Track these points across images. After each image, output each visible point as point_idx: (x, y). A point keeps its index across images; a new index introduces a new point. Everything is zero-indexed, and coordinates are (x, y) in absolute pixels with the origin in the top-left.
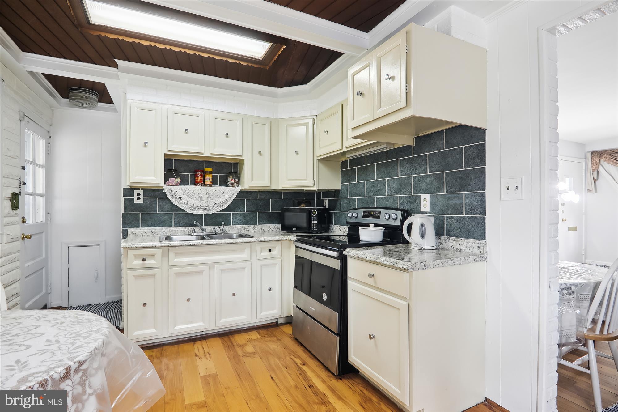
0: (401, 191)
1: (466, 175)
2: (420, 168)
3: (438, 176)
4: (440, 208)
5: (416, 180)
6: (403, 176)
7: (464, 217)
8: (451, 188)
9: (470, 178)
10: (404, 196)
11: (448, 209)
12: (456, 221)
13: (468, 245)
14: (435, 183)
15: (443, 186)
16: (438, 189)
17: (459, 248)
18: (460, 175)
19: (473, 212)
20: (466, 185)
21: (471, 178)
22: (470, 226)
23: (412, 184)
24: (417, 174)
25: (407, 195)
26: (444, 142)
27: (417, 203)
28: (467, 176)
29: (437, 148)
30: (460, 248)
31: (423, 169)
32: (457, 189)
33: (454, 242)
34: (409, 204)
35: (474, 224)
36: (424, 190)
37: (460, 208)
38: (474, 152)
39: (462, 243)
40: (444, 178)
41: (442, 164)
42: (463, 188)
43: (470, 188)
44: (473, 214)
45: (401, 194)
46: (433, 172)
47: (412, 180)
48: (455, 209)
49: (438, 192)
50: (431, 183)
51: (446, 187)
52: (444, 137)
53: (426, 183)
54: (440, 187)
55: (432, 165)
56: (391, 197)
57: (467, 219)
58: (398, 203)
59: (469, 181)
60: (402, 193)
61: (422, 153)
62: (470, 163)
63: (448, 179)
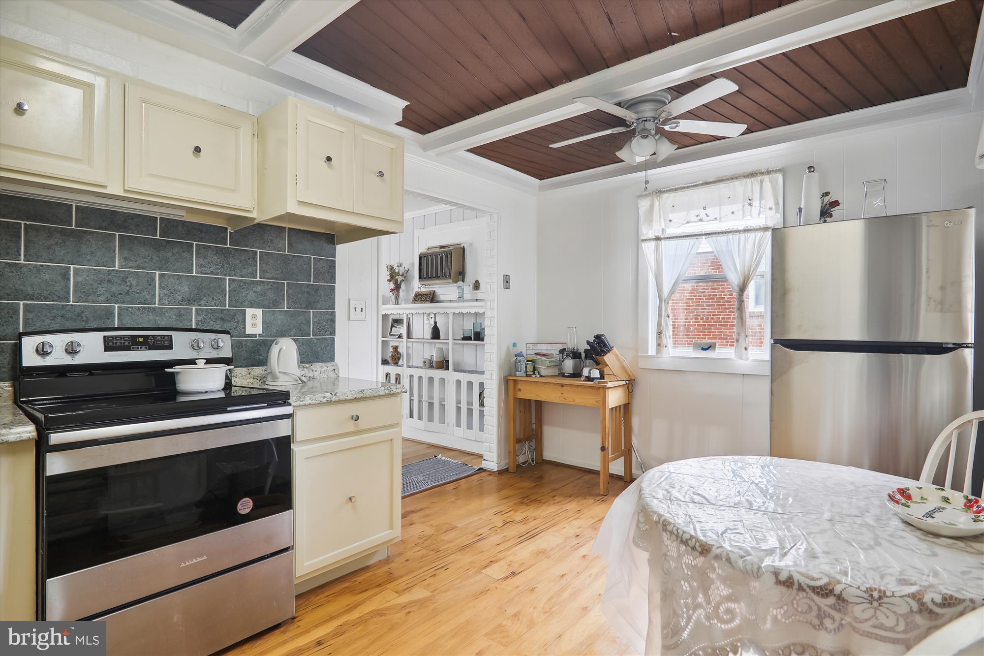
0: (201, 299)
1: (314, 290)
2: (245, 268)
3: (274, 285)
4: (278, 329)
5: (234, 285)
6: (205, 274)
7: (311, 338)
8: (295, 303)
9: (319, 294)
10: (207, 309)
11: (290, 330)
12: (301, 344)
13: (323, 369)
14: (271, 295)
15: (283, 299)
16: (276, 303)
17: (312, 376)
18: (308, 290)
19: (322, 332)
20: (314, 302)
21: (321, 295)
22: (319, 349)
23: (226, 291)
24: (236, 276)
25: (215, 307)
26: (286, 243)
27: (236, 320)
28: (316, 292)
29: (275, 247)
30: (314, 375)
31: (248, 272)
32: (304, 306)
33: (306, 369)
34: (219, 322)
35: (323, 346)
36: (251, 303)
37: (306, 328)
38: (324, 267)
39: (316, 369)
40: (284, 289)
41: (282, 271)
42: (310, 305)
43: (319, 306)
44: (321, 334)
45: (199, 305)
46: (267, 279)
47: (226, 284)
48: (300, 329)
49: (276, 306)
50: (263, 294)
51: (288, 301)
52: (286, 236)
53: (255, 292)
54: (278, 300)
55: (266, 269)
56: (172, 308)
57: (316, 341)
58: (191, 321)
59: (319, 298)
60: (202, 302)
61: (247, 246)
62: (320, 278)
63: (291, 292)
